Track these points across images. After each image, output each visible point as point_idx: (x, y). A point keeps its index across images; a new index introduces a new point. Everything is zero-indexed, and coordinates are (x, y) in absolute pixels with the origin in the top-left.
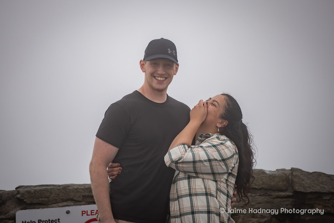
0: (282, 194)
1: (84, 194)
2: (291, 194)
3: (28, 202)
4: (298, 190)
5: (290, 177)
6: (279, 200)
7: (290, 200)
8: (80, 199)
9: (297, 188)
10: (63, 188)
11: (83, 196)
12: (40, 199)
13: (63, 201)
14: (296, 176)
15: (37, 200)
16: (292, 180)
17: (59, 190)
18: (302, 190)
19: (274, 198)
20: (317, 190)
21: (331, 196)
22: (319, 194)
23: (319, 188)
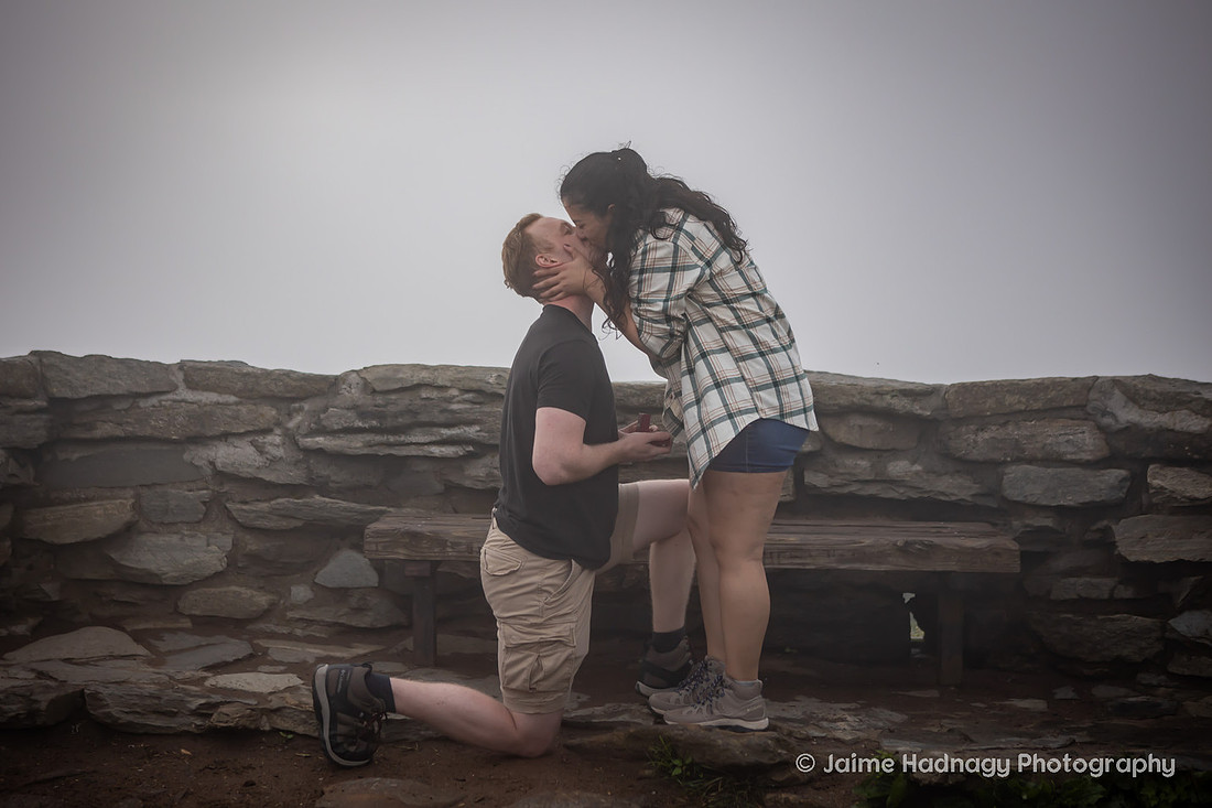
0: (29, 404)
2: (44, 404)
4: (58, 395)
5: (39, 368)
6: (24, 416)
7: (43, 417)
9: (57, 391)
14: (51, 365)
16: (43, 375)
18: (68, 394)
19: (13, 414)
20: (103, 392)
21: (131, 401)
22: (104, 401)
23: (106, 386)
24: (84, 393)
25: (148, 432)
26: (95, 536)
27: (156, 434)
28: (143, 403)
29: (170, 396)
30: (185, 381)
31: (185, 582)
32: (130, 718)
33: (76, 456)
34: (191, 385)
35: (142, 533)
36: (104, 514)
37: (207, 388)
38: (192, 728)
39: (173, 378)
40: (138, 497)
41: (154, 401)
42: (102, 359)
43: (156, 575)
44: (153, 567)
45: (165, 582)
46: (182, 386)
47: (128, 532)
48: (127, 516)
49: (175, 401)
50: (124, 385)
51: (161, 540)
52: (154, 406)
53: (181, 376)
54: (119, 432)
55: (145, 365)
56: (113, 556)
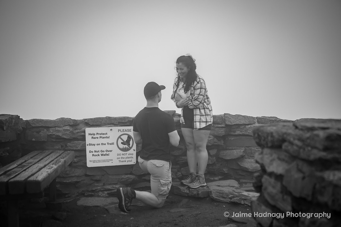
0: (220, 126)
1: (118, 121)
2: (224, 126)
3: (91, 124)
4: (228, 124)
5: (224, 117)
6: (218, 129)
7: (224, 129)
8: (117, 124)
9: (227, 123)
10: (108, 118)
11: (119, 122)
12: (97, 123)
13: (109, 124)
14: (227, 117)
15: (96, 123)
16: (225, 119)
17: (106, 118)
18: (230, 124)
19: (215, 128)
20: (237, 123)
21: (244, 126)
22: (238, 126)
23: (238, 122)
24: (233, 124)
25: (247, 133)
26: (234, 158)
27: (249, 134)
28: (247, 127)
29: (253, 125)
30: (257, 121)
31: (253, 171)
32: (216, 198)
33: (232, 139)
34: (259, 122)
35: (246, 158)
36: (236, 153)
37: (262, 123)
38: (228, 202)
39: (255, 121)
40: (245, 149)
41: (249, 126)
42: (239, 116)
43: (247, 169)
44: (247, 167)
45: (249, 171)
46: (256, 122)
47: (242, 158)
48: (241, 154)
49: (254, 126)
50: (242, 122)
51: (249, 160)
52: (249, 127)
53: (256, 120)
54: (241, 133)
55: (249, 117)
56: (239, 163)
